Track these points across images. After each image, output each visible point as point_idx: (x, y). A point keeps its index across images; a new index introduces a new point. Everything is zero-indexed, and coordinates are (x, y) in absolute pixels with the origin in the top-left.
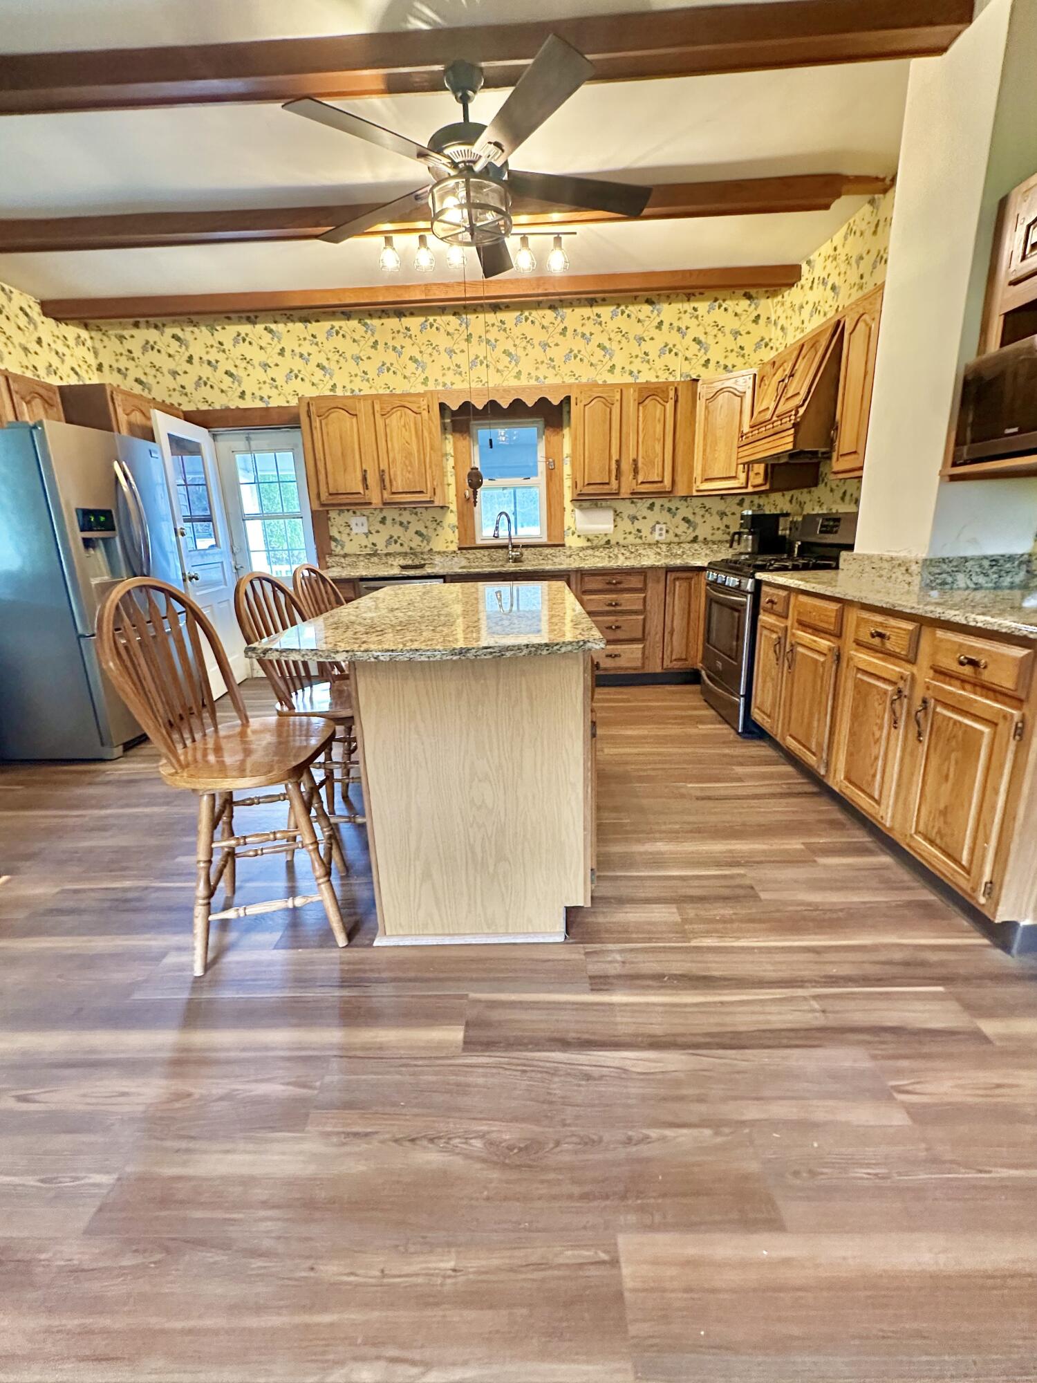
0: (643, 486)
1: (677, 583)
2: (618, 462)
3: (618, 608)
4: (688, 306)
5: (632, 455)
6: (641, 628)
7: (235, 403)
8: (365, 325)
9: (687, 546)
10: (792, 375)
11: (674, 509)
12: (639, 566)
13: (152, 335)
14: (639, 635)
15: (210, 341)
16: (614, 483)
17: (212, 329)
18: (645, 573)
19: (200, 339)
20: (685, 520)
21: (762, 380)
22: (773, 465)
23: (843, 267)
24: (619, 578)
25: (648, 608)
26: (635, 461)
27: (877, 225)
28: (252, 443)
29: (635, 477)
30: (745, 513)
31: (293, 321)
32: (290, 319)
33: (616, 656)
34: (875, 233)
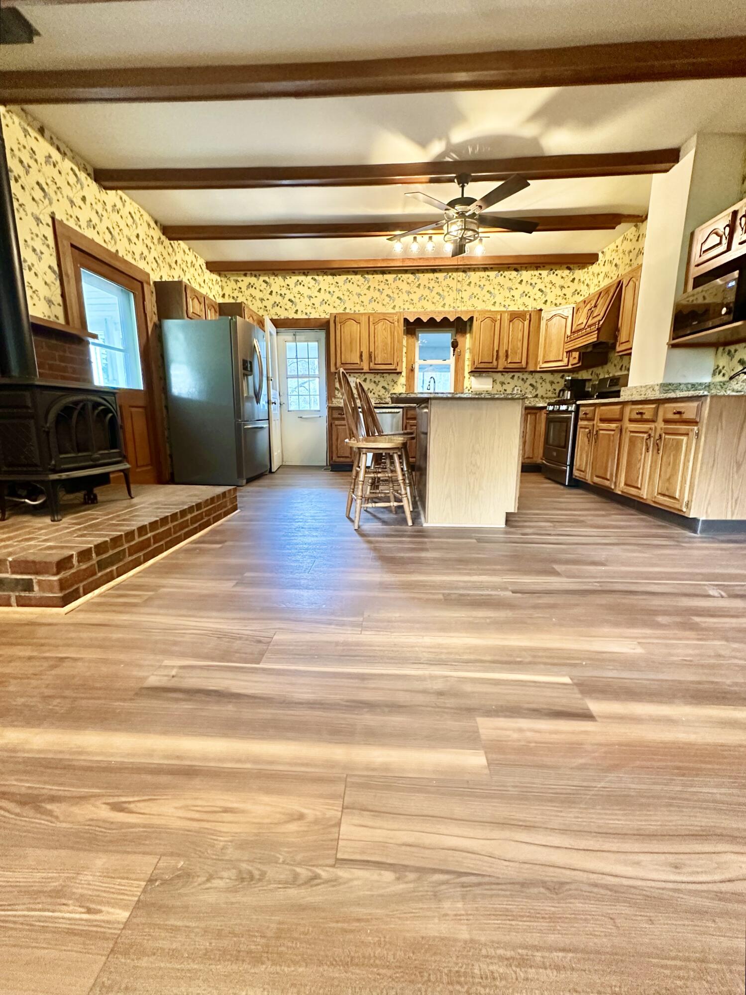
0: (510, 365)
1: (529, 416)
2: (497, 351)
4: (537, 273)
5: (505, 348)
7: (292, 315)
8: (365, 278)
9: (532, 400)
10: (595, 306)
11: (525, 378)
13: (253, 280)
15: (283, 284)
16: (495, 363)
17: (284, 278)
19: (277, 282)
20: (531, 385)
21: (578, 310)
22: (583, 353)
23: (621, 255)
26: (507, 351)
27: (639, 237)
28: (297, 337)
29: (506, 360)
30: (567, 378)
31: (327, 275)
32: (325, 274)
34: (637, 240)
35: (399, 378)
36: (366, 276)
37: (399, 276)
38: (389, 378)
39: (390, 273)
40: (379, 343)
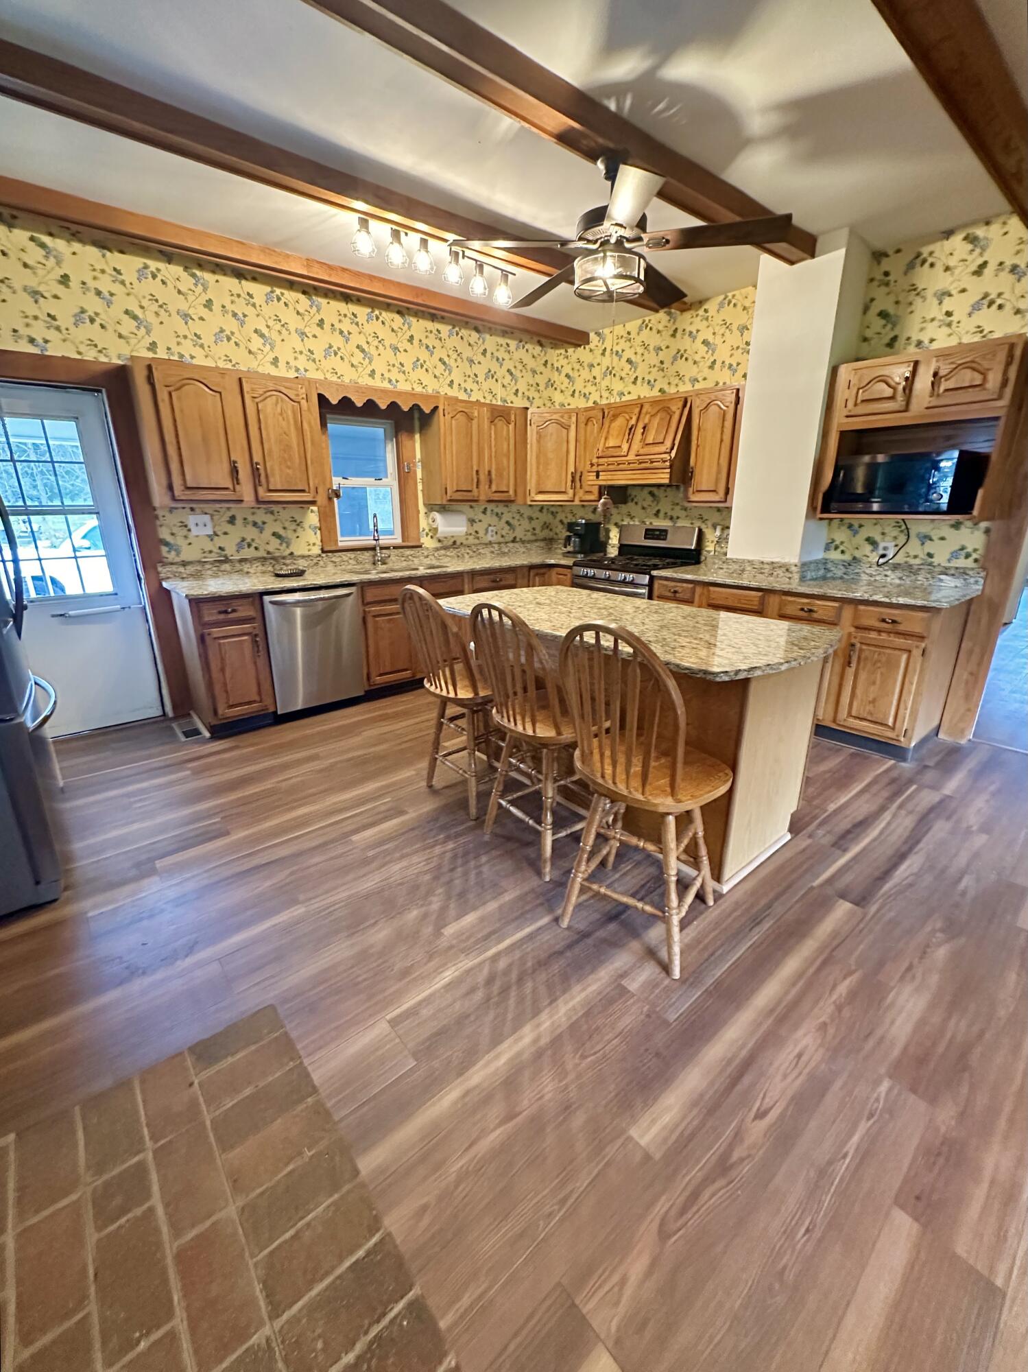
2: (477, 473)
4: (503, 341)
5: (487, 467)
8: (193, 275)
10: (643, 426)
16: (475, 491)
20: (507, 523)
23: (639, 349)
26: (489, 473)
27: (675, 331)
29: (490, 487)
35: (304, 514)
36: (198, 273)
37: (278, 291)
38: (285, 514)
39: (254, 279)
40: (272, 444)
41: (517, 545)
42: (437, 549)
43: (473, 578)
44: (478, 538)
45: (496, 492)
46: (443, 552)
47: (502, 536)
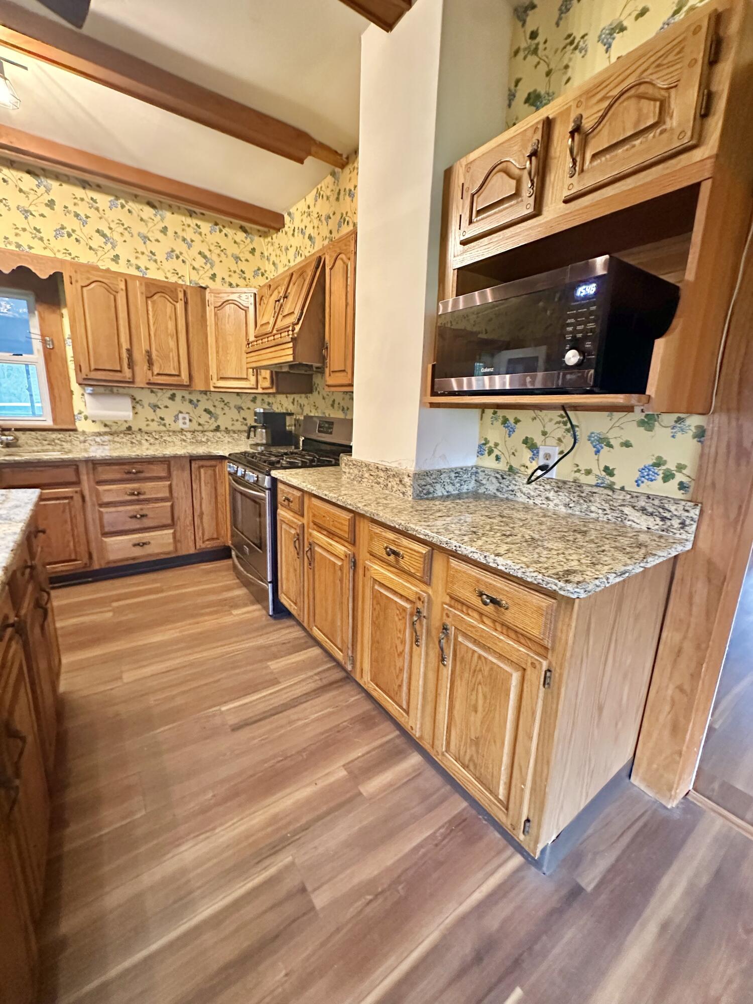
0: (159, 377)
1: (202, 471)
2: (130, 352)
3: (142, 497)
5: (145, 346)
6: (169, 515)
9: (211, 434)
10: (285, 297)
11: (195, 401)
12: (160, 455)
14: (169, 522)
16: (127, 373)
18: (169, 461)
20: (207, 411)
21: (261, 299)
22: (276, 372)
23: (316, 222)
24: (139, 467)
25: (175, 495)
26: (149, 354)
27: (339, 193)
29: (150, 368)
30: (258, 410)
33: (144, 544)
34: (338, 199)
41: (218, 434)
42: (99, 434)
43: (94, 469)
44: (164, 425)
45: (158, 374)
46: (107, 438)
47: (200, 424)
